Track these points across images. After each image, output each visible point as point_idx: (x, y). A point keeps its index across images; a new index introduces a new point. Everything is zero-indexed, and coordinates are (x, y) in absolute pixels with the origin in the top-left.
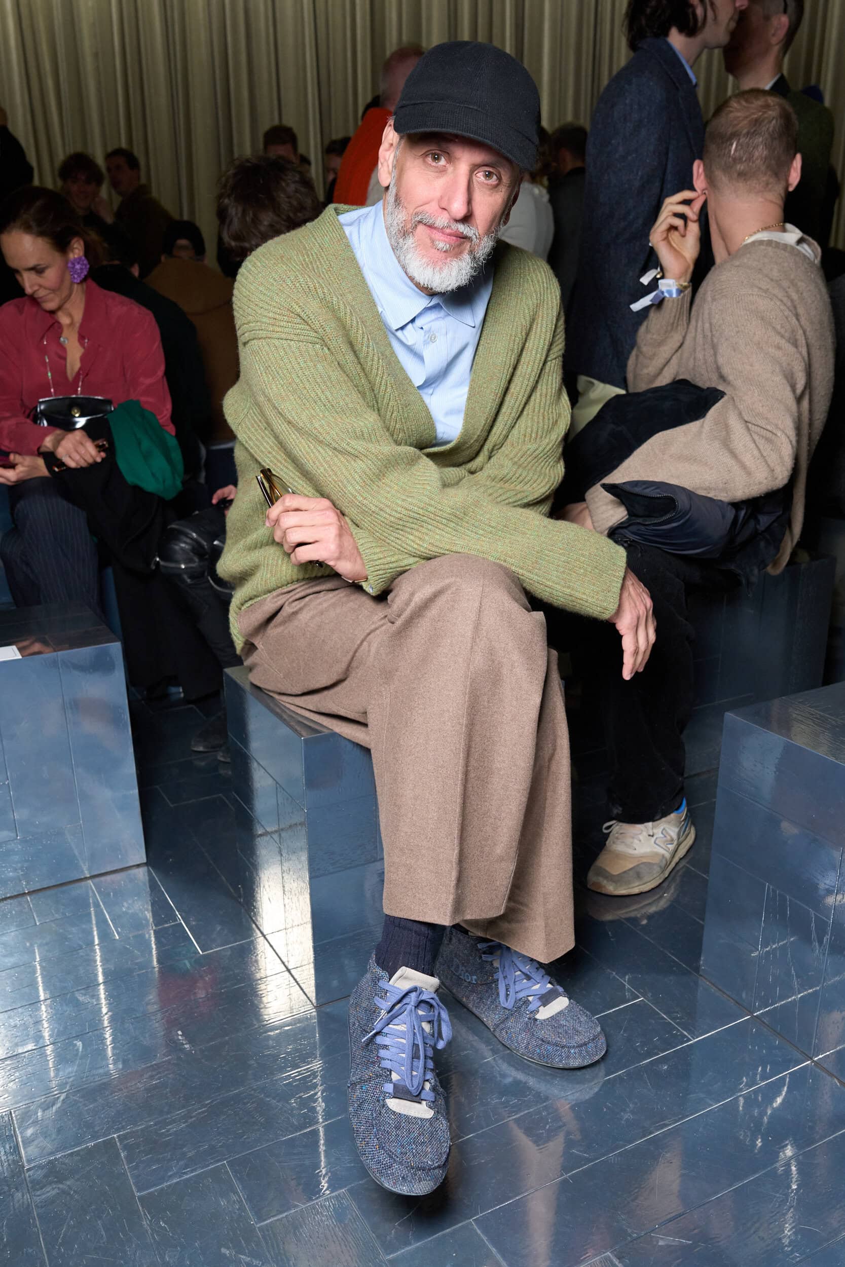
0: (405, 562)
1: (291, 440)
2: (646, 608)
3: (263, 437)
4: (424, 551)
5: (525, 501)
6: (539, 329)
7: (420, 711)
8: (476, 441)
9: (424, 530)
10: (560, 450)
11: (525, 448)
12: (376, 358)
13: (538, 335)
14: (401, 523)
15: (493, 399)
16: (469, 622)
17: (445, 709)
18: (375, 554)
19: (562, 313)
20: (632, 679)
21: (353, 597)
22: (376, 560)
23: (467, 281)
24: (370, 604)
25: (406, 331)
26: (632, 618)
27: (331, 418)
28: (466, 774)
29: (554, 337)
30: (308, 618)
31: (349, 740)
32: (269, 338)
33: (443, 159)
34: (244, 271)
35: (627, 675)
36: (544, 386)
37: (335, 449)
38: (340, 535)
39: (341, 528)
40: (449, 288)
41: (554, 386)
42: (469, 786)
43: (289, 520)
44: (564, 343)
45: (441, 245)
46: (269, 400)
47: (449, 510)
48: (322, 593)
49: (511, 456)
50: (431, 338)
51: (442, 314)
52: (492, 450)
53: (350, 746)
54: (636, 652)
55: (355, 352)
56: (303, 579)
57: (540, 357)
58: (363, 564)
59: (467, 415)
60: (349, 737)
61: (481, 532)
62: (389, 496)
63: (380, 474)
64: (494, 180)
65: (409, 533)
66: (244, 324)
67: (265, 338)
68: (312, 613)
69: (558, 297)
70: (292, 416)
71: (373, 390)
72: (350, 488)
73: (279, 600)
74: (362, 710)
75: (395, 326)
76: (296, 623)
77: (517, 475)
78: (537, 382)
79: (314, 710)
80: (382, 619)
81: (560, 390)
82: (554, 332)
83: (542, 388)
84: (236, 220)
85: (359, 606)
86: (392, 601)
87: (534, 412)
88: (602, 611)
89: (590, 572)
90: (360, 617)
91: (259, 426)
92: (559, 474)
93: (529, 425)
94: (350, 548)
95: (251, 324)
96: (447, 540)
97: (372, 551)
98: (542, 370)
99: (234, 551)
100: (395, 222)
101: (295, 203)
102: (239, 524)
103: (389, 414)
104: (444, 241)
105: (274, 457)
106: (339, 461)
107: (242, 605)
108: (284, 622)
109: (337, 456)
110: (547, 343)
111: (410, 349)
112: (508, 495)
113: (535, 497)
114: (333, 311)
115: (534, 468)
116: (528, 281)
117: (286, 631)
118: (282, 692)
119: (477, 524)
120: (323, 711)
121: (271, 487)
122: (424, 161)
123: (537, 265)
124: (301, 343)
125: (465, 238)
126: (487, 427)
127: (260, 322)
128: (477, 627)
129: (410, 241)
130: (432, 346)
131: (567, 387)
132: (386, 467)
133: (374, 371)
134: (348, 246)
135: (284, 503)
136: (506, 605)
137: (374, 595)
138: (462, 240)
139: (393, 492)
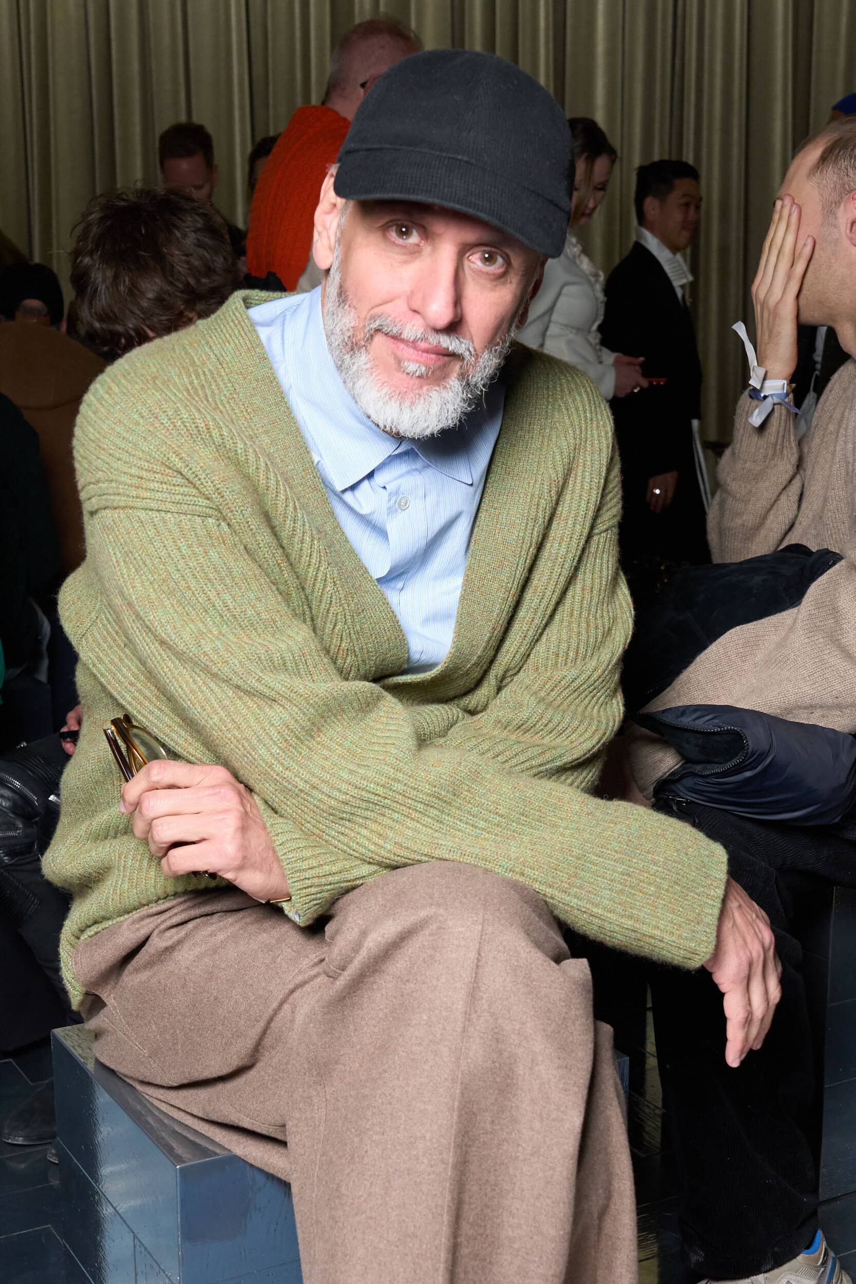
0: (355, 873)
1: (166, 670)
2: (763, 947)
3: (121, 659)
4: (387, 855)
5: (558, 763)
6: (578, 485)
7: (375, 1137)
8: (476, 664)
9: (387, 821)
10: (617, 677)
11: (557, 675)
12: (307, 538)
13: (576, 495)
14: (348, 809)
15: (503, 599)
16: (458, 985)
17: (418, 1134)
18: (304, 859)
19: (617, 458)
20: (743, 1063)
21: (267, 924)
22: (305, 870)
23: (456, 421)
24: (295, 939)
25: (358, 492)
26: (740, 965)
27: (231, 637)
28: (454, 1250)
29: (603, 496)
30: (191, 958)
31: (261, 1171)
32: (131, 508)
33: (415, 233)
34: (93, 398)
35: (733, 1057)
36: (588, 575)
37: (238, 687)
38: (244, 829)
39: (245, 816)
40: (428, 432)
41: (605, 573)
42: (460, 1270)
43: (157, 804)
44: (620, 506)
45: (412, 367)
46: (130, 605)
47: (427, 788)
48: (216, 916)
49: (535, 688)
50: (399, 504)
51: (418, 464)
52: (504, 677)
53: (260, 1180)
54: (748, 1021)
55: (273, 528)
56: (185, 893)
57: (581, 529)
58: (284, 875)
59: (459, 624)
60: (258, 1164)
61: (482, 824)
62: (327, 764)
63: (313, 729)
64: (497, 267)
65: (361, 826)
66: (91, 483)
67: (124, 508)
68: (197, 951)
69: (610, 434)
70: (167, 632)
71: (303, 589)
72: (262, 751)
73: (143, 927)
74: (280, 1122)
75: (339, 487)
76: (170, 966)
77: (544, 721)
78: (577, 569)
79: (200, 1115)
80: (316, 964)
81: (614, 582)
82: (604, 489)
83: (585, 577)
84: (102, 288)
85: (278, 941)
86: (332, 938)
87: (572, 616)
88: (689, 955)
89: (667, 891)
90: (279, 960)
91: (115, 640)
92: (614, 716)
93: (564, 637)
94: (260, 849)
95: (101, 485)
96: (426, 838)
97: (299, 855)
98: (584, 550)
99: (70, 840)
100: (338, 329)
101: (197, 263)
102: (81, 795)
103: (329, 626)
104: (417, 361)
105: (140, 691)
106: (245, 708)
107: (82, 931)
108: (150, 964)
109: (240, 698)
110: (592, 507)
111: (365, 520)
112: (529, 754)
113: (575, 757)
114: (238, 465)
115: (573, 707)
116: (560, 410)
117: (154, 980)
118: (146, 1080)
119: (475, 810)
120: (214, 1118)
121: (129, 749)
122: (385, 237)
123: (576, 384)
124: (183, 517)
125: (454, 356)
126: (494, 643)
127: (116, 481)
128: (473, 995)
129: (362, 359)
130: (402, 516)
131: (625, 574)
132: (323, 717)
133: (305, 559)
134: (264, 359)
135: (149, 776)
136: (524, 955)
137: (302, 925)
138: (446, 358)
139: (335, 758)
